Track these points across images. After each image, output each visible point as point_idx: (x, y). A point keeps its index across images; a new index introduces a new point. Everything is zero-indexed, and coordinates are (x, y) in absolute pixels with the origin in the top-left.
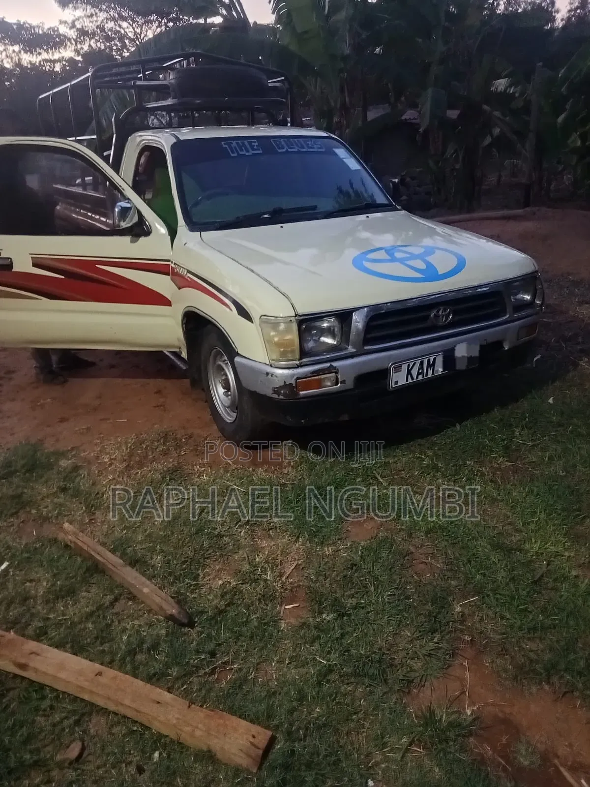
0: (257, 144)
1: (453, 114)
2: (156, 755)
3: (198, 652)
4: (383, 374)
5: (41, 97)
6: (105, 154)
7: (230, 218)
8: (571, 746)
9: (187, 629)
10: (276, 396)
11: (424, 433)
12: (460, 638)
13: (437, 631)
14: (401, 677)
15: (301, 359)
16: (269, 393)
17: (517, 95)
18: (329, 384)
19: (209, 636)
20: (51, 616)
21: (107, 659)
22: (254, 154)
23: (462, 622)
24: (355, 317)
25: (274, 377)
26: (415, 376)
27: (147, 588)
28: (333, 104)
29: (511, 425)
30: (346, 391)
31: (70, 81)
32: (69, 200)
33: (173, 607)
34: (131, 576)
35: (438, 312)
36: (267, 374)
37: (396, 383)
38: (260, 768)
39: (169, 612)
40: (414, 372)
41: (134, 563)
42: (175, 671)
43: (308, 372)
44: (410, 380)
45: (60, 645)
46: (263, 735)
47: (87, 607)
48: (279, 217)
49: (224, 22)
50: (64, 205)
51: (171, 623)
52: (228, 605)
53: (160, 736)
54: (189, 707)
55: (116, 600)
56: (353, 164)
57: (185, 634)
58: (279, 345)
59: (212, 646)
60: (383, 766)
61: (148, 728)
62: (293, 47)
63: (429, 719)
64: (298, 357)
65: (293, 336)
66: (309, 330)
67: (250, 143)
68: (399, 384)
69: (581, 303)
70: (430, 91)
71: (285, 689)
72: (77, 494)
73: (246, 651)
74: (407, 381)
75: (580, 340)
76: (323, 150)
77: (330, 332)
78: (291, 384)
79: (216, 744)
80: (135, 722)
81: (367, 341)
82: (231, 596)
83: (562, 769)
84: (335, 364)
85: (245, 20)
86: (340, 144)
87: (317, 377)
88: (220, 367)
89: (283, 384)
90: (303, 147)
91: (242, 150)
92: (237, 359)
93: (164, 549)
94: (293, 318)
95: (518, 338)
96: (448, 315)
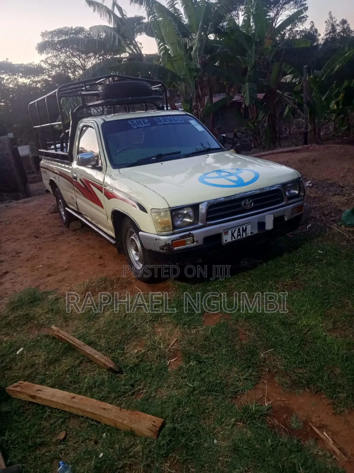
0: (147, 121)
1: (261, 96)
2: (104, 434)
3: (124, 385)
4: (218, 237)
5: (31, 103)
6: (66, 131)
7: (135, 161)
8: (319, 417)
9: (119, 375)
10: (161, 251)
11: (245, 269)
12: (263, 370)
13: (251, 367)
14: (232, 390)
15: (173, 230)
16: (158, 249)
17: (297, 83)
18: (190, 243)
19: (131, 377)
20: (47, 373)
21: (77, 391)
22: (145, 126)
23: (264, 362)
24: (201, 207)
25: (160, 241)
26: (236, 236)
27: (97, 355)
28: (191, 95)
29: (293, 262)
30: (199, 246)
31: (46, 94)
32: (48, 158)
33: (111, 364)
34: (89, 350)
35: (246, 202)
36: (156, 239)
37: (226, 241)
38: (158, 437)
39: (109, 366)
40: (236, 234)
41: (90, 344)
42: (113, 395)
43: (177, 237)
44: (234, 239)
45: (53, 387)
46: (159, 421)
47: (66, 367)
48: (160, 158)
49: (129, 55)
50: (45, 161)
51: (110, 373)
52: (141, 361)
53: (106, 425)
54: (120, 410)
55: (81, 362)
56: (200, 128)
57: (118, 377)
58: (161, 223)
59: (132, 382)
60: (222, 433)
61: (99, 422)
62: (168, 67)
63: (246, 410)
64: (171, 229)
65: (168, 218)
66: (177, 215)
67: (143, 121)
68: (228, 241)
69: (335, 195)
70: (247, 84)
71: (171, 400)
72: (58, 312)
73: (150, 383)
74: (232, 239)
75: (333, 215)
76: (184, 122)
77: (187, 215)
78: (169, 244)
79: (134, 426)
80: (93, 420)
81: (208, 219)
82: (142, 358)
83: (314, 427)
84: (192, 232)
85: (141, 54)
86: (192, 118)
87: (182, 240)
88: (133, 240)
89: (165, 244)
90: (172, 121)
91: (139, 125)
92: (140, 233)
93: (106, 336)
94: (168, 209)
95: (292, 214)
96: (251, 203)
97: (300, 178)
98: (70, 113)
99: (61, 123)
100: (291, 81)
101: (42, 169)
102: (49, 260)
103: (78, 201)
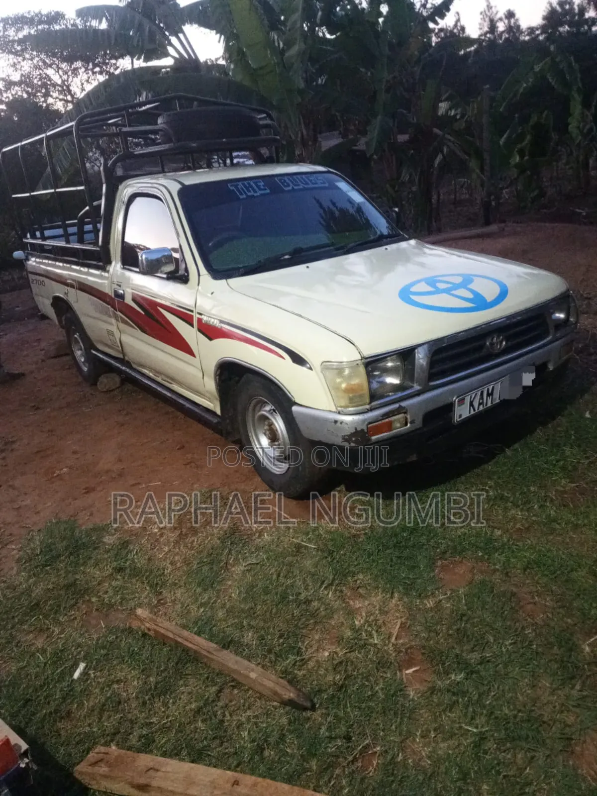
0: (263, 183)
1: (402, 138)
3: (331, 738)
4: (447, 410)
5: (4, 150)
6: (95, 203)
7: (252, 263)
9: (309, 713)
10: (346, 444)
15: (370, 403)
16: (338, 441)
17: (458, 117)
18: (398, 425)
20: (154, 720)
22: (262, 195)
24: (418, 354)
25: (342, 425)
26: (477, 407)
27: (253, 672)
29: (558, 445)
30: (417, 430)
31: (45, 132)
33: (290, 691)
34: (230, 660)
35: (492, 339)
36: (336, 422)
37: (460, 416)
39: (286, 697)
40: (476, 404)
41: (227, 644)
43: (377, 416)
44: (472, 412)
45: (174, 753)
48: (299, 256)
49: (175, 63)
51: (289, 708)
52: (346, 679)
55: (221, 690)
56: (356, 196)
57: (309, 719)
58: (347, 391)
59: (344, 728)
64: (368, 401)
65: (360, 379)
67: (256, 184)
68: (463, 417)
70: (379, 118)
72: (136, 573)
74: (470, 412)
76: (327, 185)
77: (392, 371)
78: (363, 430)
81: (432, 376)
84: (404, 404)
85: (197, 60)
86: (340, 179)
87: (387, 420)
88: (264, 418)
89: (353, 431)
90: (307, 184)
91: (250, 192)
92: (294, 408)
93: (252, 623)
94: (359, 362)
95: (560, 358)
96: (501, 342)
97: (568, 290)
98: (102, 168)
99: (82, 188)
100: (447, 112)
101: (31, 277)
102: (76, 456)
103: (126, 339)
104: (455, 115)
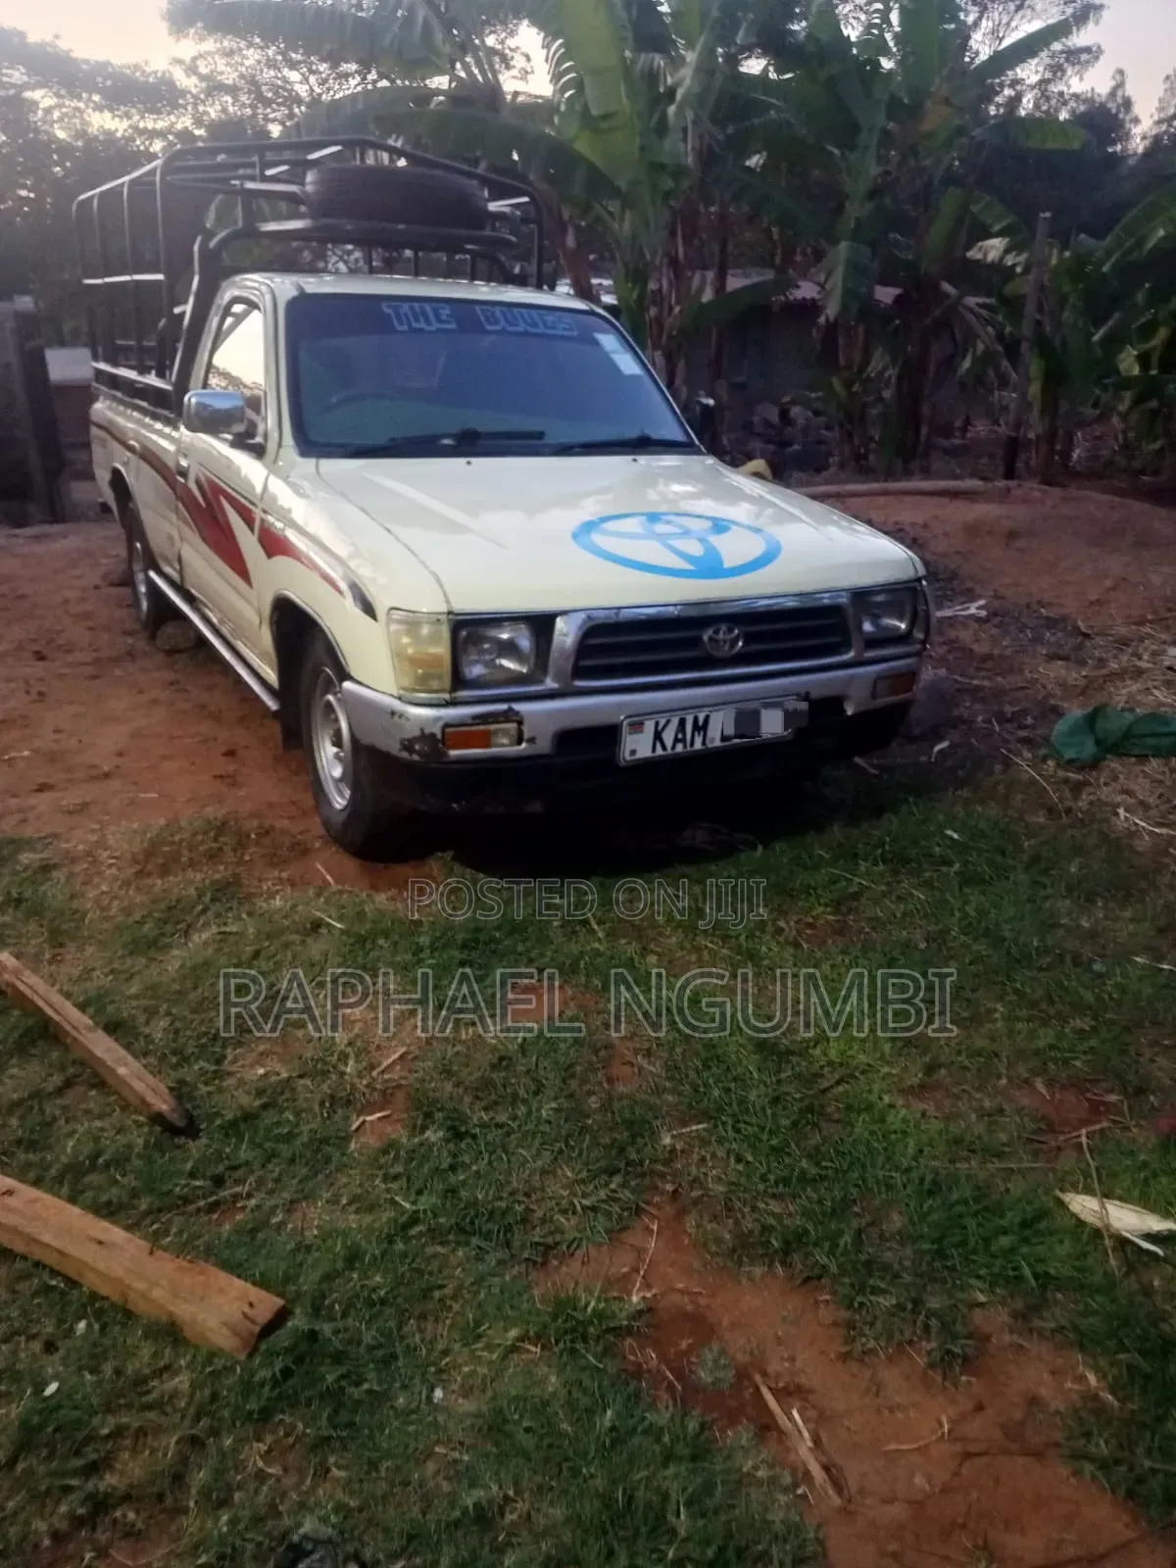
0: (448, 312)
2: (82, 1325)
3: (191, 1175)
4: (607, 735)
5: (80, 198)
6: (177, 310)
7: (382, 440)
8: (792, 1359)
9: (182, 1140)
10: (405, 755)
11: (694, 856)
12: (656, 1188)
13: (619, 1171)
14: (537, 1239)
15: (454, 688)
16: (394, 748)
17: (1019, 270)
18: (505, 742)
19: (219, 1152)
21: (31, 1175)
22: (438, 330)
23: (667, 1162)
24: (560, 623)
25: (403, 721)
26: (669, 742)
27: (125, 1066)
28: (648, 257)
32: (114, 392)
33: (165, 1101)
34: (103, 1047)
35: (716, 632)
36: (393, 713)
37: (633, 752)
38: (250, 1356)
39: (156, 1108)
40: (668, 737)
41: (113, 1028)
42: (144, 1204)
43: (466, 716)
44: (659, 751)
46: (268, 1304)
47: (14, 1092)
48: (470, 444)
49: (456, 87)
50: (108, 402)
51: (158, 1129)
52: (265, 1107)
53: (94, 1296)
54: (151, 1253)
55: (68, 1084)
56: (628, 364)
57: (179, 1147)
58: (413, 661)
59: (221, 1168)
60: (466, 1369)
61: (73, 1283)
62: (583, 146)
63: (563, 1306)
64: (448, 686)
65: (442, 649)
66: (476, 640)
67: (435, 310)
68: (639, 756)
69: (1052, 657)
70: (843, 246)
71: (330, 1242)
72: (36, 912)
73: (277, 1181)
74: (654, 749)
75: (1029, 721)
76: (575, 334)
77: (510, 649)
78: (433, 735)
79: (184, 1311)
80: (54, 1273)
82: (273, 1096)
83: (765, 1391)
84: (517, 706)
86: (606, 326)
87: (482, 727)
88: (329, 706)
89: (417, 733)
90: (535, 325)
91: (417, 320)
92: (347, 685)
93: (174, 1011)
94: (444, 618)
95: (874, 696)
96: (736, 640)
97: (919, 580)
98: (196, 248)
99: (160, 277)
101: (94, 431)
102: (57, 736)
103: (187, 553)
104: (1014, 266)
